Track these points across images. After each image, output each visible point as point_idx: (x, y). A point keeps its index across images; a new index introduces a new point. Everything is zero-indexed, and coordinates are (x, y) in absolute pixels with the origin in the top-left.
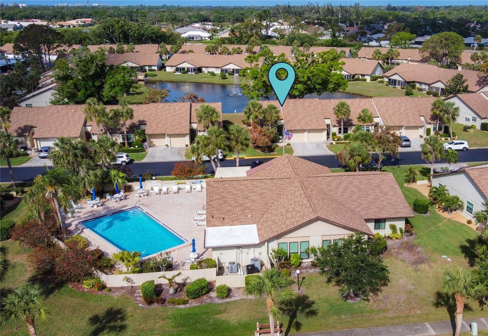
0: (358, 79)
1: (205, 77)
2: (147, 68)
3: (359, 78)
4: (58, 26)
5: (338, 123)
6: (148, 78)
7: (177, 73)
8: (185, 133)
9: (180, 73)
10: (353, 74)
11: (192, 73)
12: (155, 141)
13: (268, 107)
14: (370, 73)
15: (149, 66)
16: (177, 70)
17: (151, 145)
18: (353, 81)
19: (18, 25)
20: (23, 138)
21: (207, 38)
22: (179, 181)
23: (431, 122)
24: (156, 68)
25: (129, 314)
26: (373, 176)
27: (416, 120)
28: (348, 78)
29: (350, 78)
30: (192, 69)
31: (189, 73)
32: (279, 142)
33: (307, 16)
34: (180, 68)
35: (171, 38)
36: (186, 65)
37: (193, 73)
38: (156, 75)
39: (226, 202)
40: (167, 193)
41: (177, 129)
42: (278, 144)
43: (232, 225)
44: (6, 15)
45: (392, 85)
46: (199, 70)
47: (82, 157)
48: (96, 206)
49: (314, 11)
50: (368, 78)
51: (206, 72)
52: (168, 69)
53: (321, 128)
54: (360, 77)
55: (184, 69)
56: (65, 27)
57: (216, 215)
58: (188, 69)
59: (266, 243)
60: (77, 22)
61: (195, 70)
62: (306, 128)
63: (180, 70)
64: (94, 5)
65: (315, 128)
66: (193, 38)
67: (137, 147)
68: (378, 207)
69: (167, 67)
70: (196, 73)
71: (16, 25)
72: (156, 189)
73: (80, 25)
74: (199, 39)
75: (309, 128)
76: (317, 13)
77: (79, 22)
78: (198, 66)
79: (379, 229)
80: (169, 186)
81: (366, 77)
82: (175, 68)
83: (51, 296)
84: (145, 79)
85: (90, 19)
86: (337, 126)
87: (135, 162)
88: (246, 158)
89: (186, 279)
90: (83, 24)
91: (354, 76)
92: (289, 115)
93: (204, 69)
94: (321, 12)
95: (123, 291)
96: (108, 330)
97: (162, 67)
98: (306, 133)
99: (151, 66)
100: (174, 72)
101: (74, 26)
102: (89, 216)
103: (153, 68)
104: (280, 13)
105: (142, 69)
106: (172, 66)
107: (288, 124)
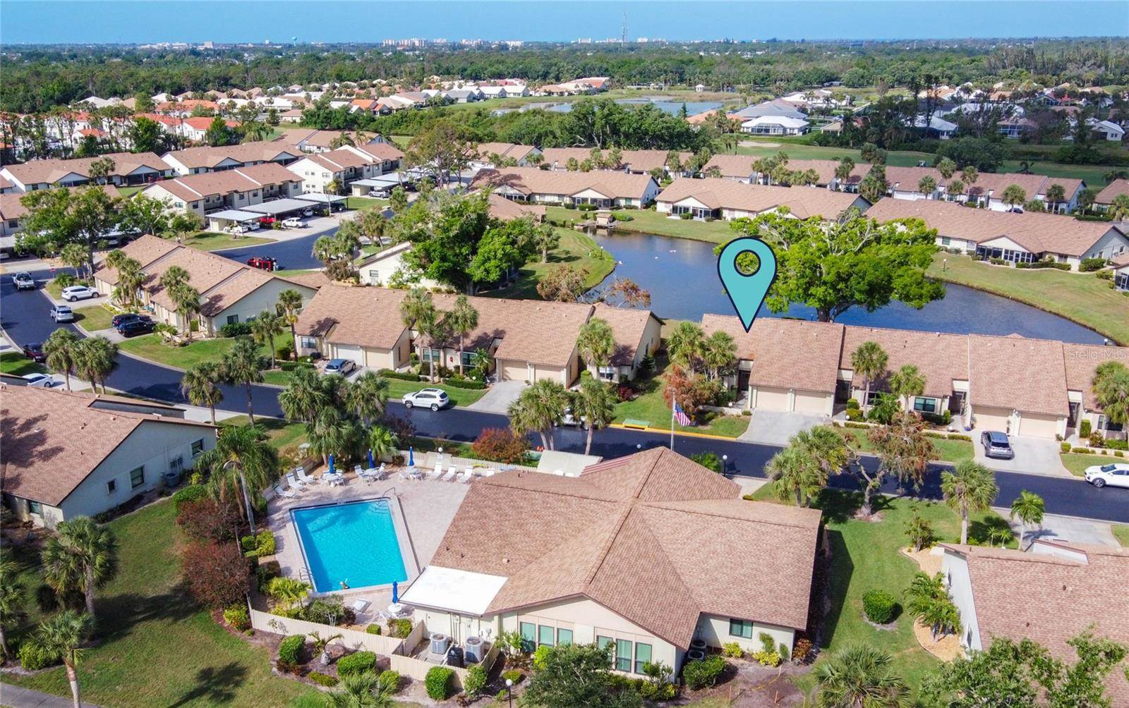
0: (1050, 264)
1: (719, 231)
2: (623, 203)
3: (1053, 260)
4: (543, 94)
5: (864, 383)
6: (615, 223)
7: (676, 217)
8: (559, 364)
9: (679, 219)
10: (1036, 252)
11: (700, 220)
12: (512, 371)
13: (714, 337)
14: (1081, 253)
15: (626, 199)
16: (675, 210)
17: (504, 378)
18: (1034, 267)
19: (476, 93)
20: (317, 339)
21: (796, 131)
22: (480, 462)
23: (1095, 409)
24: (638, 203)
25: (251, 679)
26: (776, 527)
27: (1053, 400)
28: (1023, 260)
29: (1028, 260)
30: (701, 212)
31: (695, 218)
32: (727, 406)
33: (1073, 74)
34: (680, 209)
35: (701, 138)
36: (691, 203)
37: (703, 220)
38: (631, 219)
39: (483, 526)
40: (453, 479)
41: (550, 354)
42: (726, 410)
43: (469, 570)
44: (469, 72)
45: (1123, 287)
46: (717, 214)
47: (325, 403)
48: (332, 485)
49: (1092, 61)
50: (1075, 264)
51: (728, 219)
52: (662, 208)
53: (820, 389)
54: (1056, 259)
55: (686, 209)
56: (555, 95)
57: (457, 547)
58: (695, 211)
59: (496, 618)
60: (577, 86)
61: (707, 213)
62: (789, 386)
63: (681, 212)
64: (640, 40)
65: (809, 387)
66: (767, 131)
67: (474, 378)
68: (743, 594)
69: (658, 204)
70: (708, 221)
71: (472, 93)
72: (438, 471)
73: (580, 92)
74: (781, 132)
75: (797, 386)
76: (1099, 67)
77: (580, 85)
78: (715, 207)
79: (741, 635)
80: (460, 467)
81: (1069, 261)
82: (671, 206)
83: (181, 622)
84: (610, 224)
85: (603, 79)
86: (861, 389)
87: (457, 407)
88: (647, 430)
89: (359, 646)
90: (586, 89)
91: (1041, 255)
93: (725, 213)
94: (1111, 64)
95: (268, 640)
96: (209, 696)
97: (650, 203)
98: (790, 396)
99: (630, 199)
100: (669, 215)
101: (570, 94)
102: (313, 501)
103: (634, 203)
104: (1004, 67)
105: (612, 203)
106: (666, 202)
107: (757, 372)
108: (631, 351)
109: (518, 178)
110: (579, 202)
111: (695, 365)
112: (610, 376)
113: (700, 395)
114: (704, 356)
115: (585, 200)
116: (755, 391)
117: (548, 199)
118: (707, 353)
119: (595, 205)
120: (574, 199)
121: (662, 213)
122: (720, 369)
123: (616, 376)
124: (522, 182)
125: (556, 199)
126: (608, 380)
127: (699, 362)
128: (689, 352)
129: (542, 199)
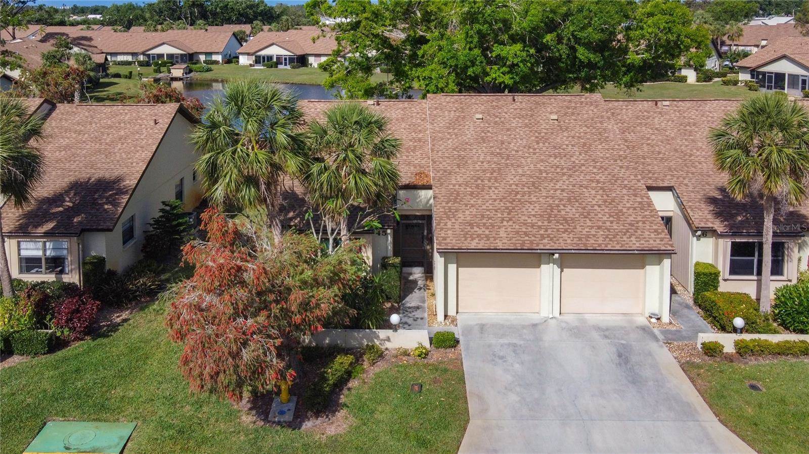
2: (202, 57)
5: (718, 215)
6: (192, 74)
7: (259, 67)
9: (262, 68)
11: (285, 67)
15: (207, 54)
16: (258, 61)
24: (219, 58)
30: (285, 59)
31: (280, 67)
32: (388, 325)
34: (264, 58)
36: (274, 51)
37: (288, 67)
42: (383, 336)
45: (769, 87)
46: (302, 61)
50: (691, 75)
51: (315, 65)
52: (244, 60)
53: (635, 244)
55: (270, 58)
58: (279, 58)
61: (291, 60)
62: (547, 244)
63: (264, 61)
65: (598, 241)
69: (241, 57)
70: (293, 67)
75: (567, 242)
81: (685, 73)
82: (254, 58)
84: (185, 76)
86: (721, 236)
92: (461, 162)
93: (311, 60)
97: (231, 59)
98: (549, 271)
99: (211, 54)
100: (251, 66)
103: (215, 58)
105: (190, 58)
106: (248, 54)
107: (450, 214)
108: (121, 192)
109: (90, 39)
110: (154, 58)
111: (283, 209)
112: (56, 264)
113: (305, 306)
114: (307, 177)
115: (160, 56)
116: (452, 267)
117: (120, 58)
118: (315, 168)
119: (172, 60)
120: (148, 56)
121: (244, 67)
122: (354, 213)
123: (71, 263)
124: (93, 43)
125: (129, 58)
126: (51, 278)
127: (293, 201)
128: (262, 170)
129: (114, 59)
